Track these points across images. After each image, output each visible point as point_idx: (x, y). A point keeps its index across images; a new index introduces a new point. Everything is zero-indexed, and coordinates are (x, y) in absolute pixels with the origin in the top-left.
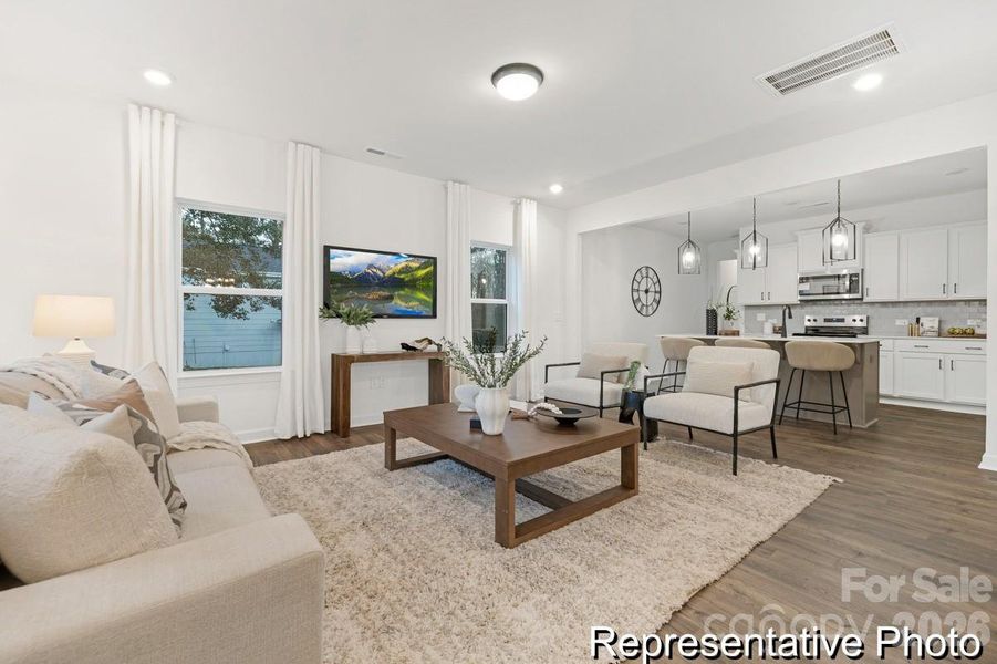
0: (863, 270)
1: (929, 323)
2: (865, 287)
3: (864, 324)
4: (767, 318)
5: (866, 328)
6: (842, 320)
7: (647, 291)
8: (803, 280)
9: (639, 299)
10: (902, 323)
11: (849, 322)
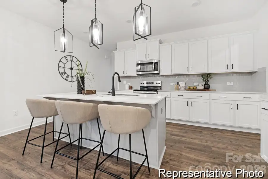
0: (159, 61)
1: (182, 84)
2: (160, 68)
3: (160, 85)
4: (127, 83)
5: (161, 87)
6: (153, 83)
7: (72, 69)
8: (138, 65)
9: (65, 73)
10: (173, 84)
11: (155, 85)
